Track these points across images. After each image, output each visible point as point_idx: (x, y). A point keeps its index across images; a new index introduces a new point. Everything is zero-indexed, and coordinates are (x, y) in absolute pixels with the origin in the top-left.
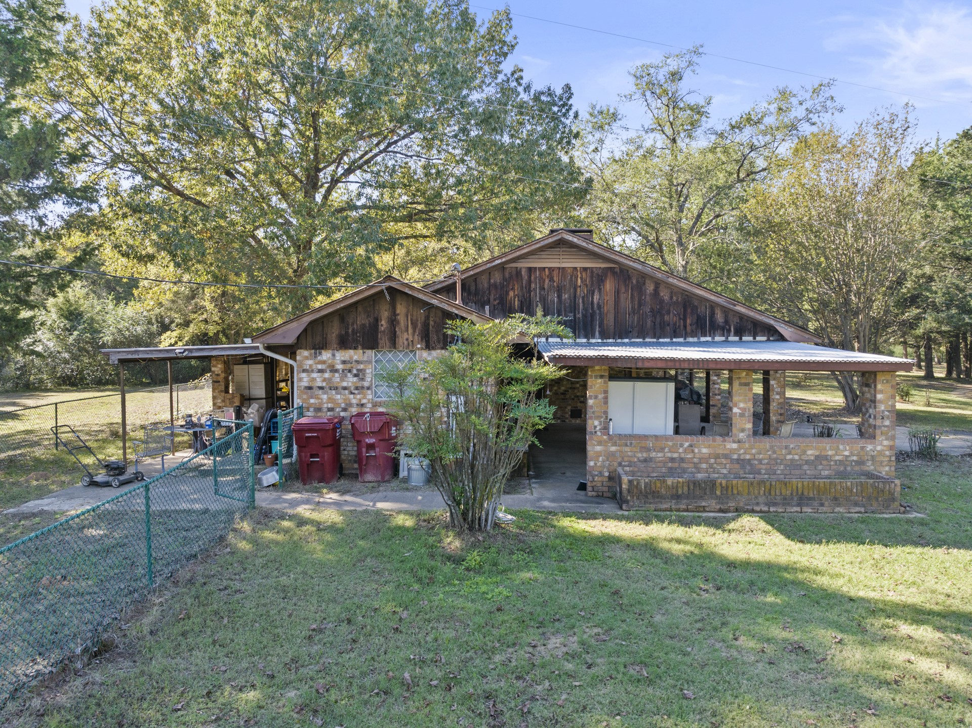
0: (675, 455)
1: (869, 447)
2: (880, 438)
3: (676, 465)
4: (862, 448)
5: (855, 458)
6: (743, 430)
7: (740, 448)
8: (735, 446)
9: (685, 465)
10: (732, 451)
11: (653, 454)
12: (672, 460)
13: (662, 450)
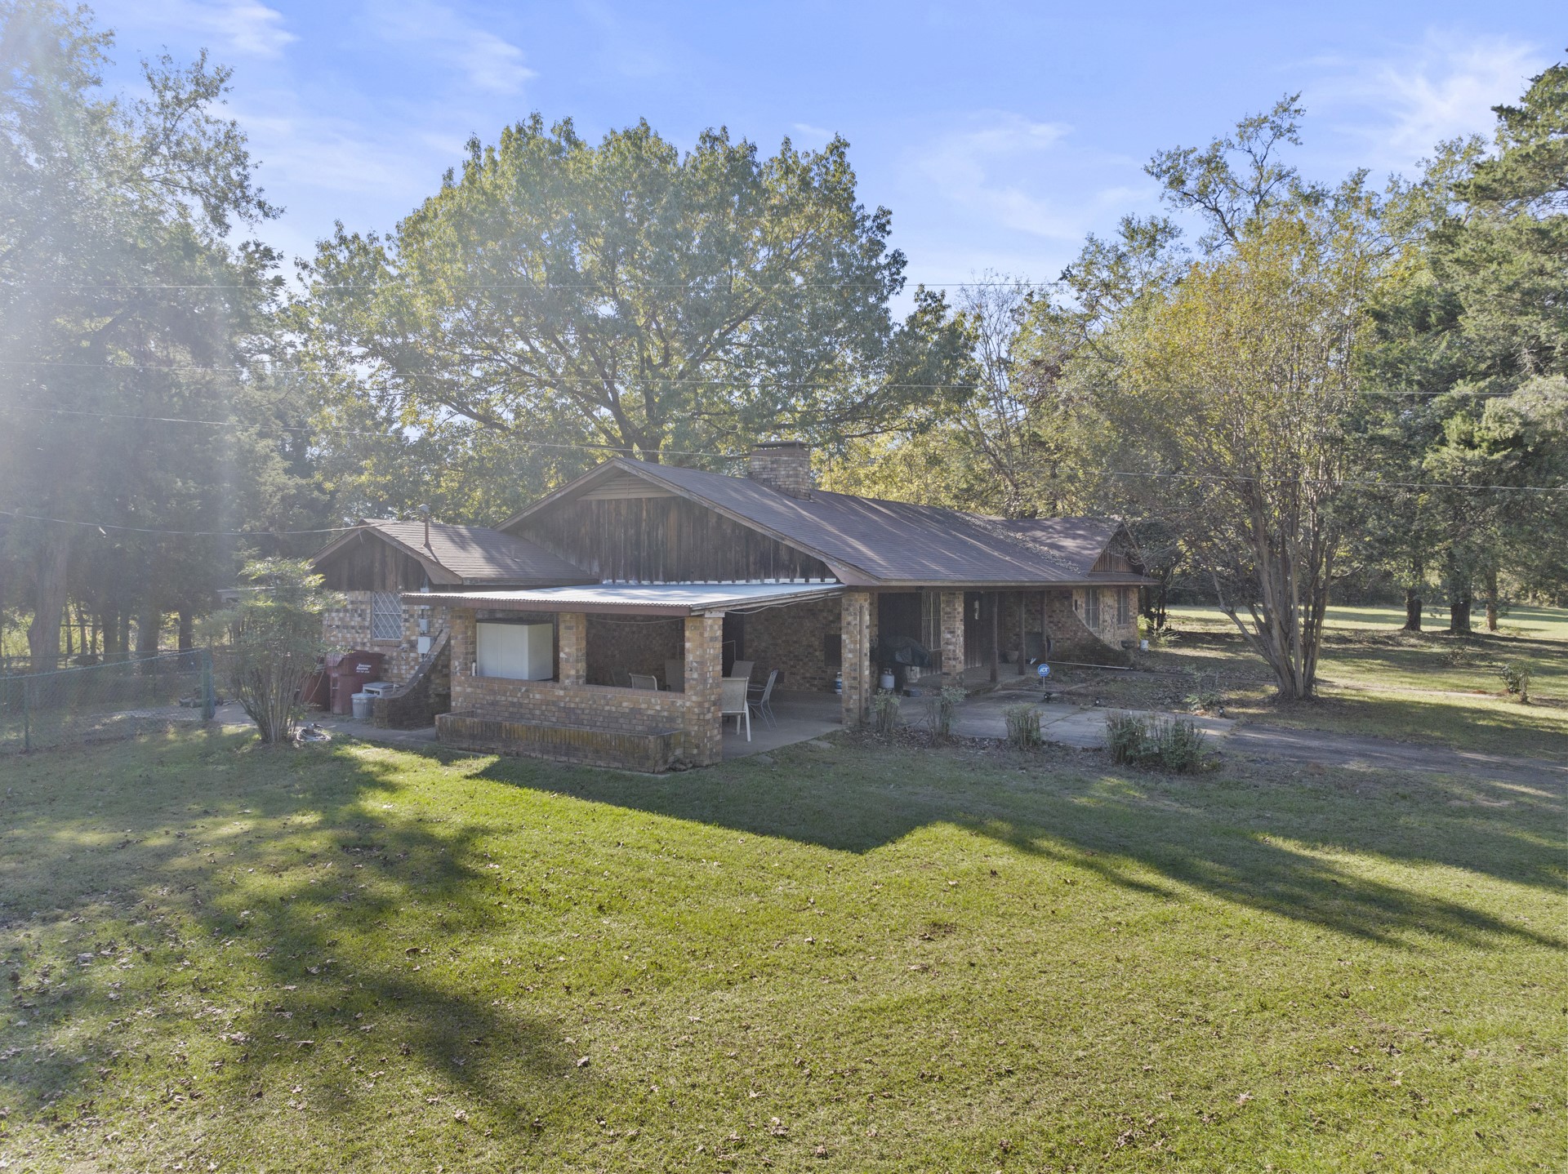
0: (515, 700)
1: (679, 703)
2: (689, 692)
3: (515, 710)
4: (673, 702)
5: (666, 714)
6: (568, 677)
7: (565, 696)
8: (561, 693)
9: (522, 711)
10: (560, 698)
11: (498, 698)
12: (513, 704)
13: (504, 694)
